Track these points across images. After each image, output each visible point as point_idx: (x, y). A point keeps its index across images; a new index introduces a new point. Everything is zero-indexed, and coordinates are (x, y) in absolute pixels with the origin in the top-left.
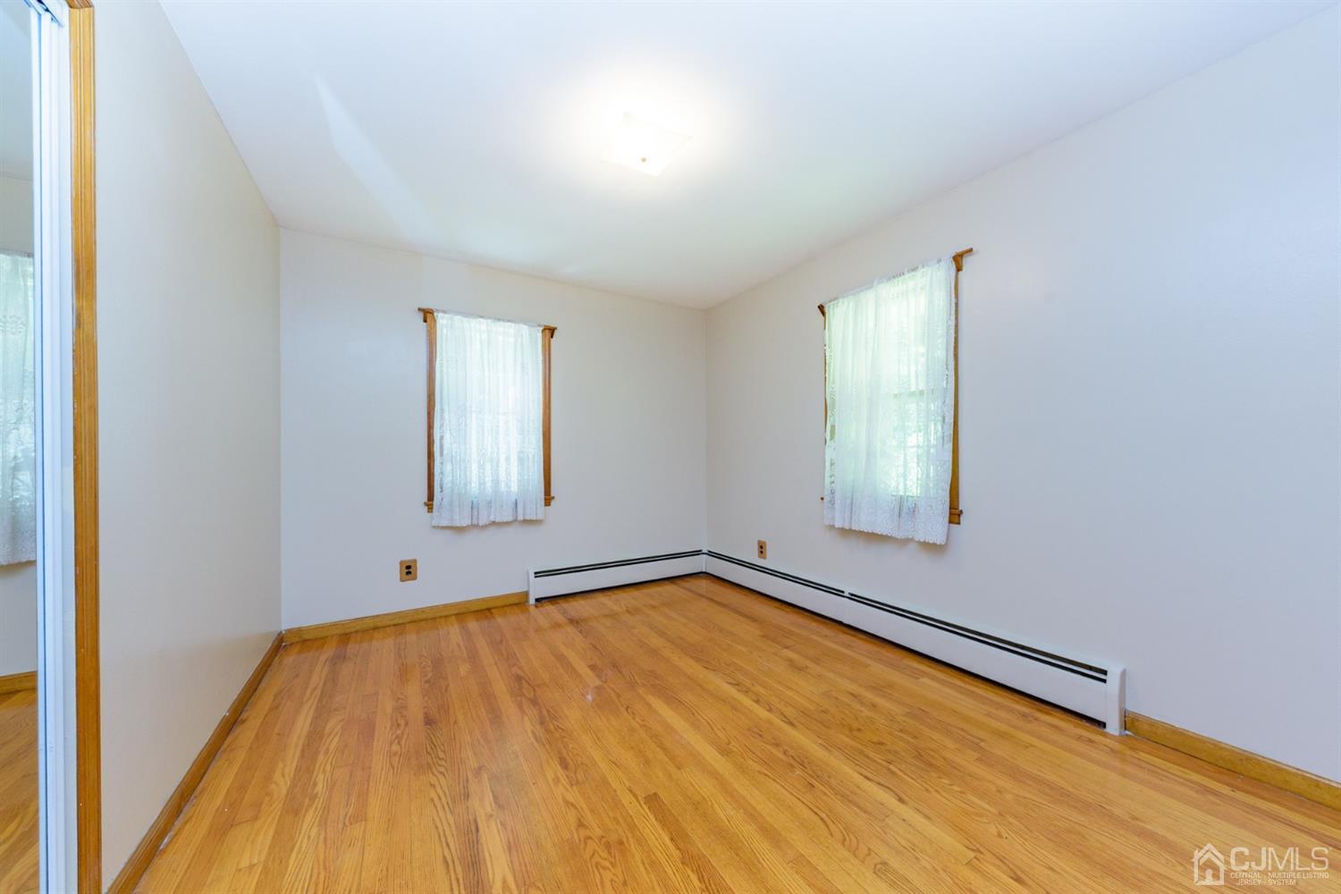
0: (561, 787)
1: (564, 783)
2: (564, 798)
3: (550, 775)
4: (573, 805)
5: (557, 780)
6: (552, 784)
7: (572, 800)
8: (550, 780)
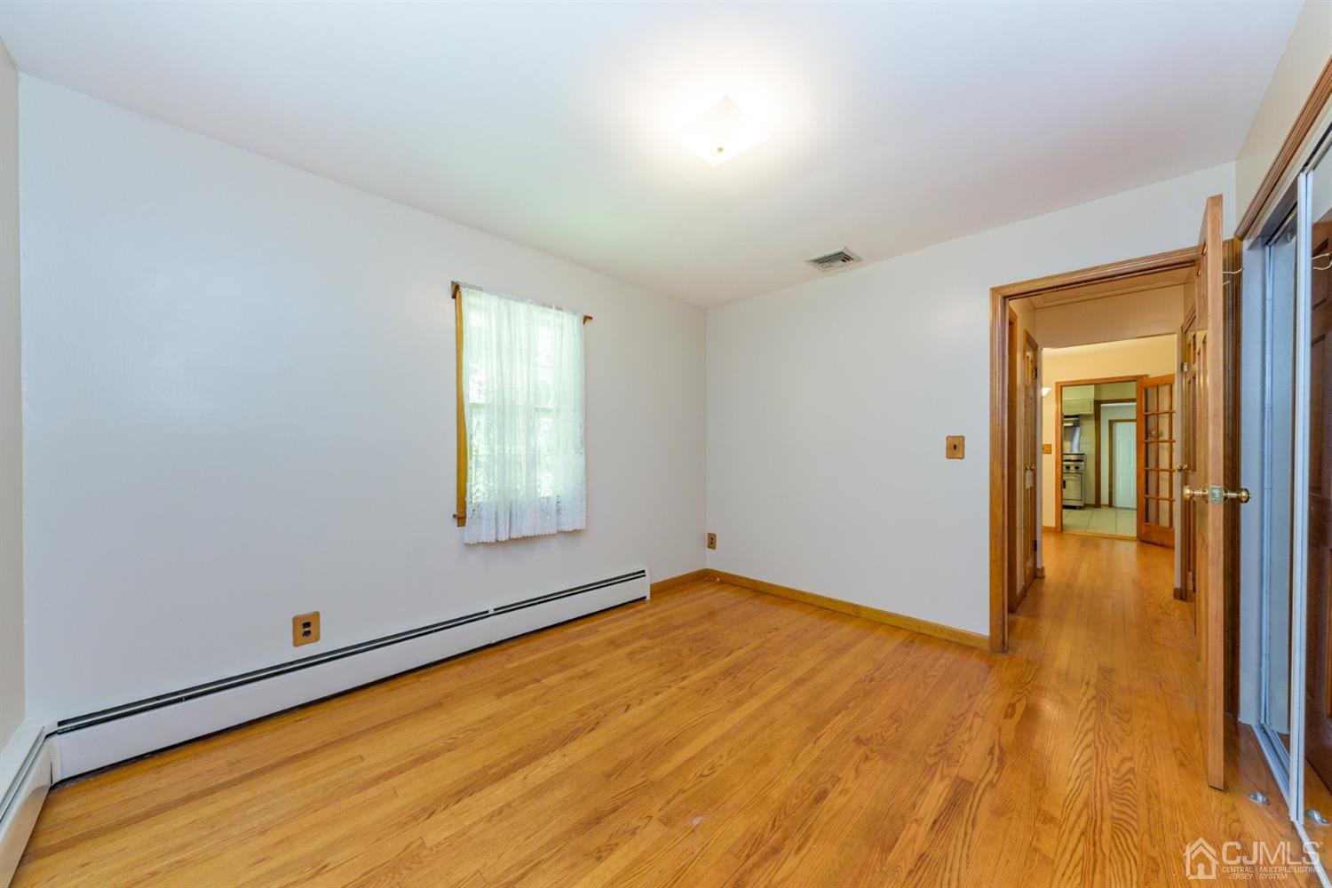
0: (847, 785)
1: (842, 784)
2: (856, 778)
3: (842, 800)
4: (857, 770)
5: (844, 792)
6: (850, 794)
7: (853, 772)
8: (846, 798)
